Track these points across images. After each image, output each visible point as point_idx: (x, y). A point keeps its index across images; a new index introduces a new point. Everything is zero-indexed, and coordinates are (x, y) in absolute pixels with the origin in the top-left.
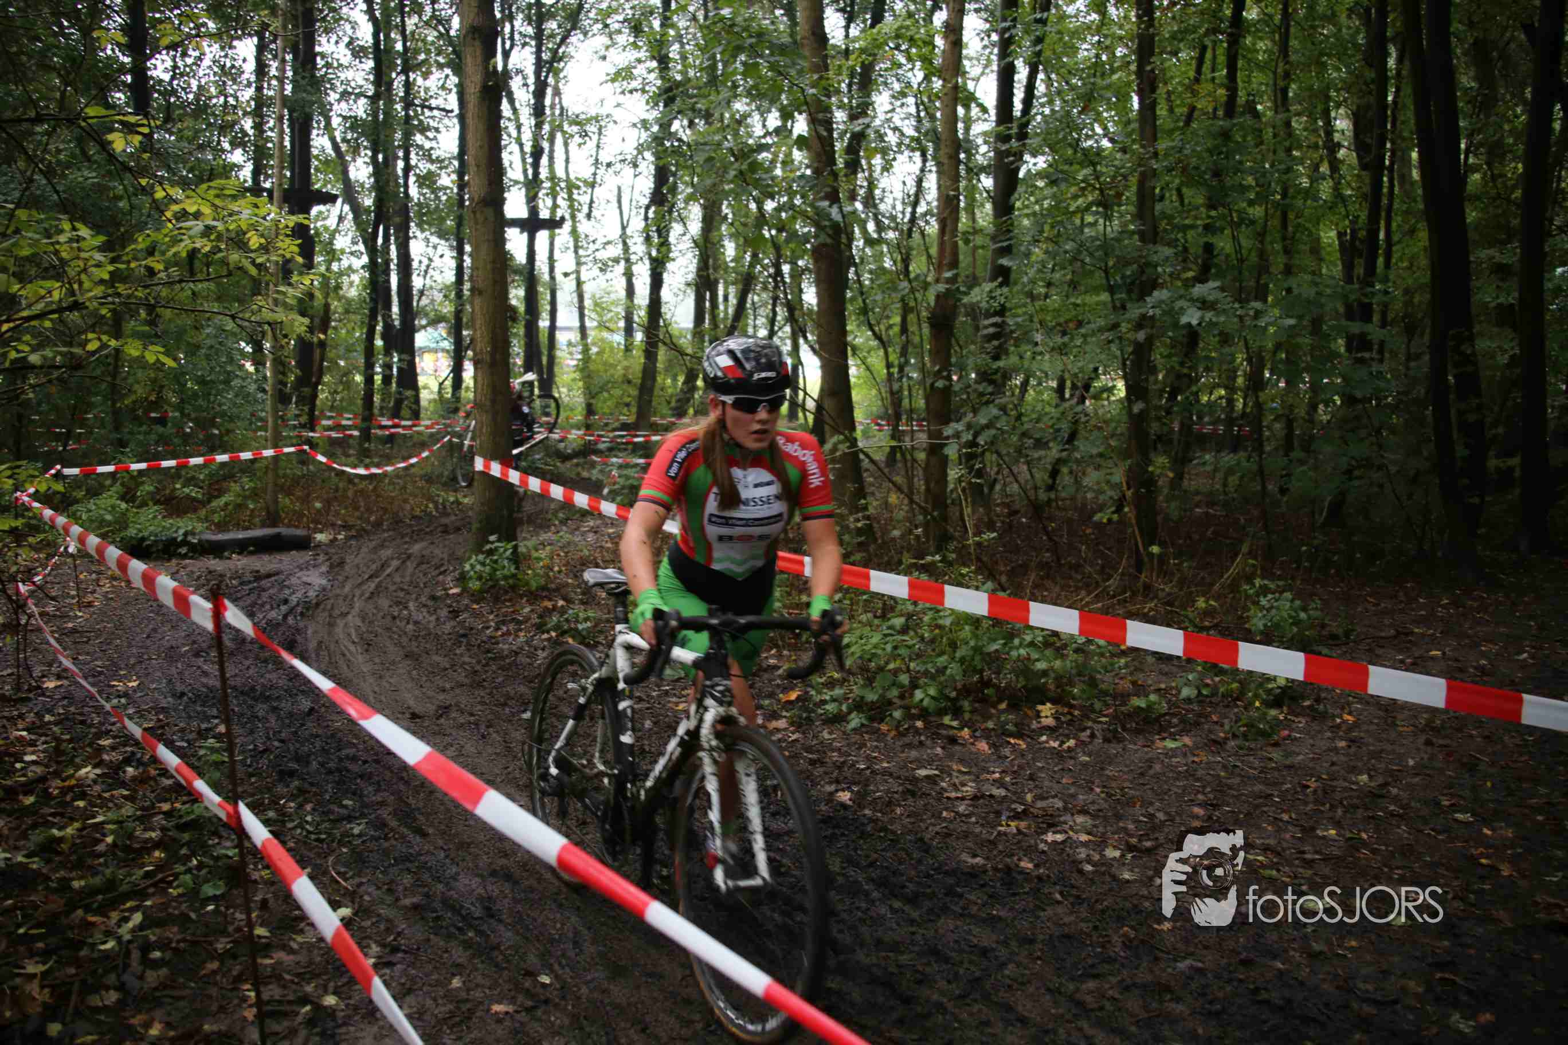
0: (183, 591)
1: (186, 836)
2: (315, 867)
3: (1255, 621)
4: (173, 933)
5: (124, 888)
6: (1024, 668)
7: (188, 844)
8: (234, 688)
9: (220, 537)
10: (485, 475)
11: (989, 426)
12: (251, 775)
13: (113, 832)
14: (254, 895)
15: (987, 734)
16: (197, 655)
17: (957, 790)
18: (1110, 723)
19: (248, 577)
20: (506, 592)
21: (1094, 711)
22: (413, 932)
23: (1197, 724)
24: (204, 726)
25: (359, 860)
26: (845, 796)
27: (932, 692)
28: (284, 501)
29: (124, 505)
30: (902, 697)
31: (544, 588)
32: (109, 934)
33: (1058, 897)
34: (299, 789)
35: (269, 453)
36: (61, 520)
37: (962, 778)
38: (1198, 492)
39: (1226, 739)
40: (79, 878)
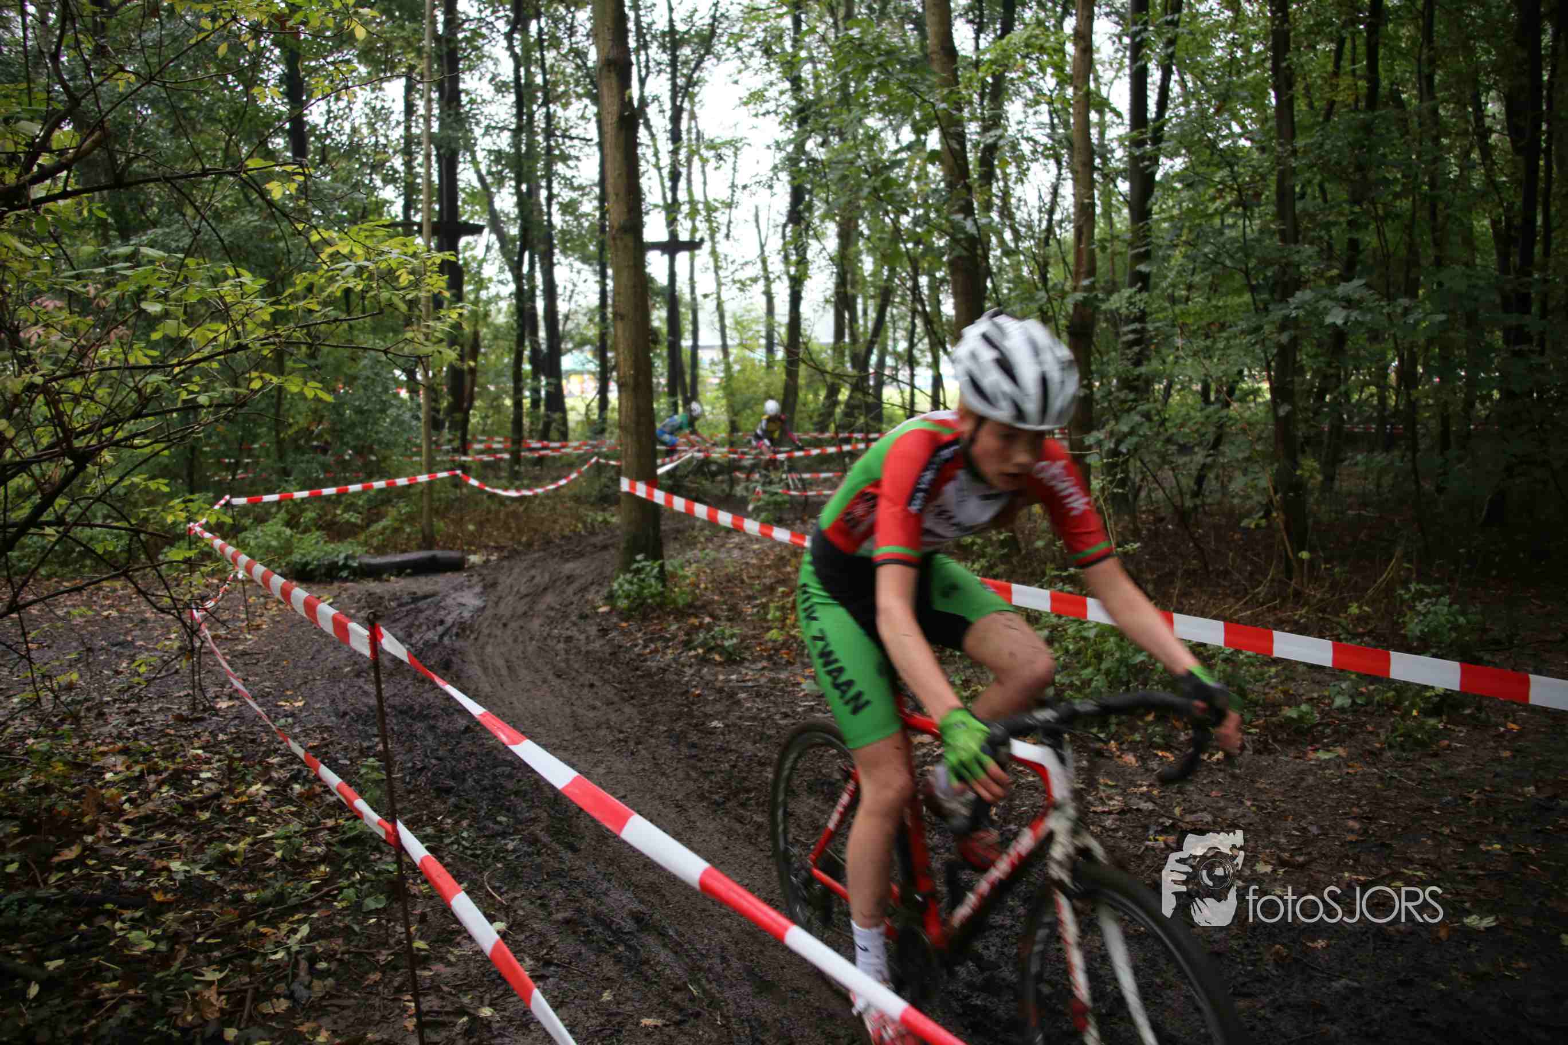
0: (343, 619)
1: (349, 852)
2: (472, 882)
3: (1411, 626)
4: (337, 944)
5: (293, 901)
7: (351, 859)
8: (393, 707)
9: (378, 560)
10: (631, 495)
11: (1132, 432)
12: (410, 792)
13: (281, 847)
14: (414, 907)
15: (1133, 747)
16: (358, 675)
17: (1103, 804)
18: (1260, 735)
19: (406, 598)
20: (654, 610)
22: (565, 946)
23: (1351, 734)
24: (365, 744)
25: (512, 875)
28: (440, 525)
29: (288, 532)
31: (690, 605)
32: (278, 944)
34: (456, 806)
35: (423, 478)
36: (230, 550)
37: (1109, 791)
38: (1350, 494)
39: (1382, 749)
40: (252, 891)
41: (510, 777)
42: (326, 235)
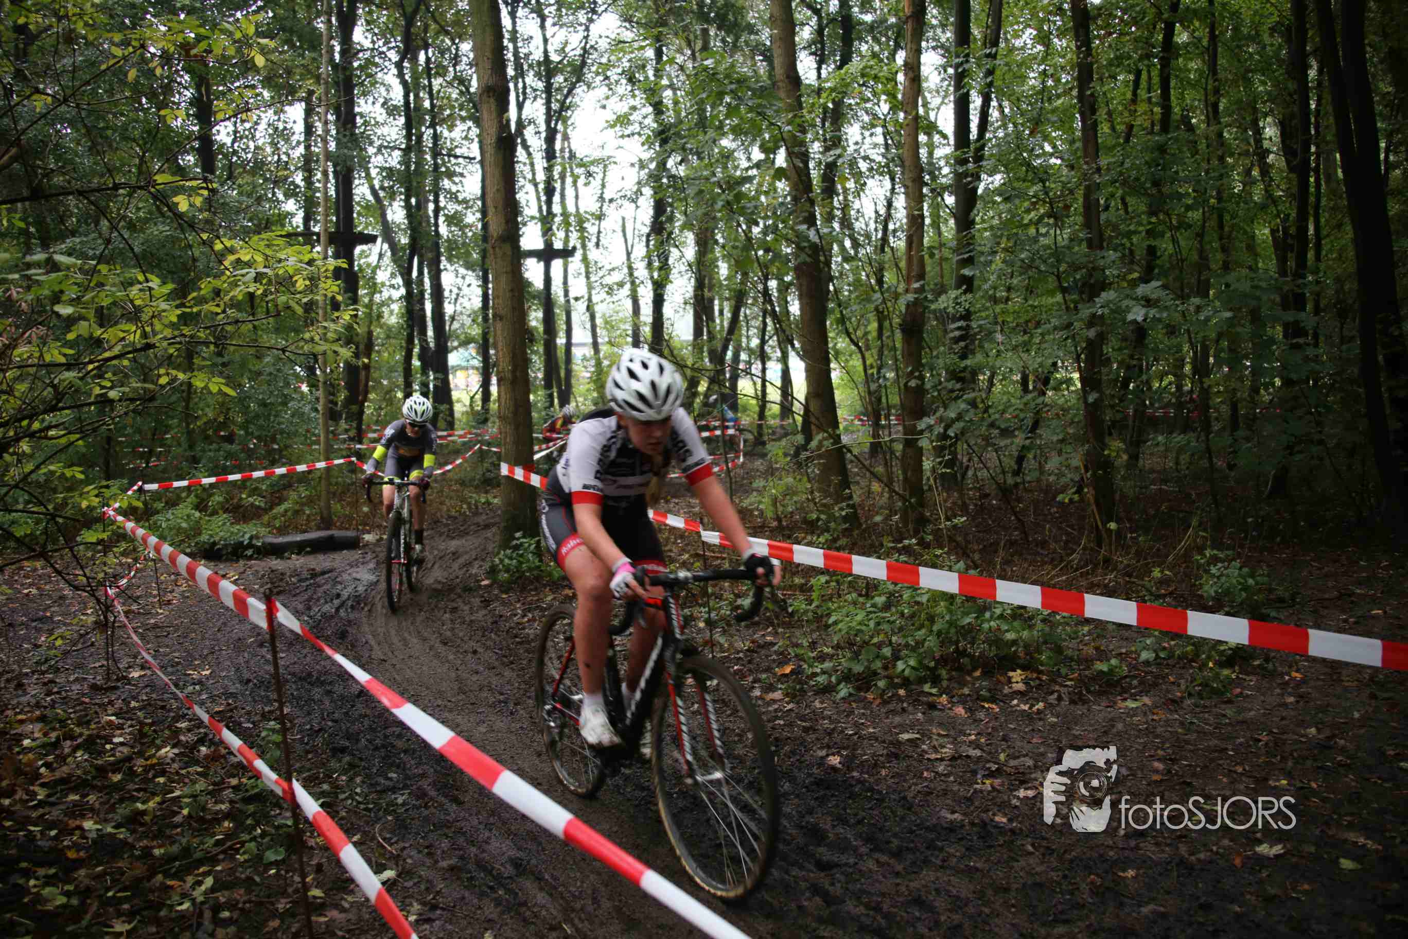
0: (243, 594)
1: (251, 808)
2: (365, 833)
3: (1206, 588)
4: (240, 894)
5: (198, 855)
6: (996, 640)
7: (253, 815)
8: (294, 674)
9: (280, 540)
10: (510, 479)
11: (959, 417)
12: (308, 752)
14: (310, 858)
15: (963, 701)
16: (261, 645)
17: (937, 751)
18: (1075, 687)
19: (305, 574)
20: (532, 582)
21: (1060, 675)
22: (450, 891)
23: (1155, 685)
24: (267, 709)
25: (401, 827)
26: (835, 760)
27: (912, 662)
28: (336, 507)
29: (197, 514)
30: (885, 668)
32: (184, 896)
33: (1030, 848)
34: (350, 764)
35: (321, 465)
36: (140, 532)
37: (941, 740)
38: (1152, 471)
39: (1182, 698)
40: (160, 847)
41: (400, 736)
42: (228, 244)
